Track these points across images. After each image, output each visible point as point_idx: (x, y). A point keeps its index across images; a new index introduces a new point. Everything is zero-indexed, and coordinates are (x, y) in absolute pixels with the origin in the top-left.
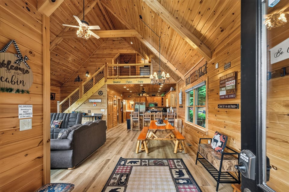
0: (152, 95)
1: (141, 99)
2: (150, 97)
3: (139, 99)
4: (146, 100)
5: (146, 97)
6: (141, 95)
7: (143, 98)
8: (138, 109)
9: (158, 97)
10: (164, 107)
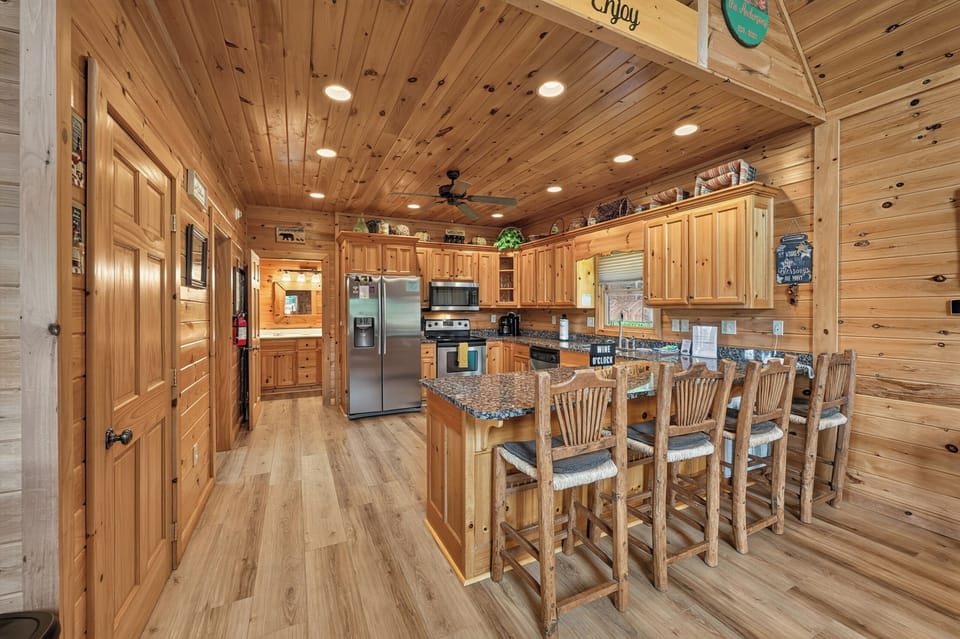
1: (389, 253)
4: (418, 267)
5: (415, 245)
6: (385, 228)
7: (399, 247)
8: (373, 324)
9: (481, 253)
10: (519, 307)
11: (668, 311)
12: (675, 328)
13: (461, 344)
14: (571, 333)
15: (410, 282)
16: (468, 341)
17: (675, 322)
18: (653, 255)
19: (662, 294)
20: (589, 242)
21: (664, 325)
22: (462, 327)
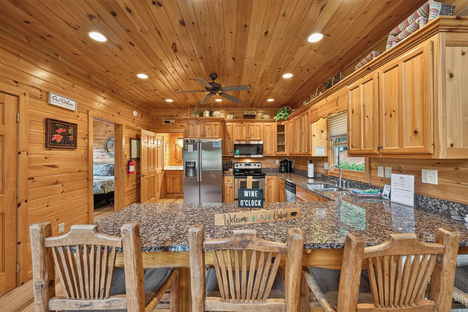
0: (246, 117)
1: (207, 127)
2: (239, 124)
3: (199, 126)
4: (224, 133)
5: (223, 122)
6: (207, 114)
7: (212, 123)
8: (195, 165)
9: (266, 124)
10: (288, 155)
11: (374, 159)
12: (380, 174)
13: (248, 177)
14: (315, 173)
15: (215, 142)
16: (253, 176)
17: (380, 169)
18: (353, 112)
19: (360, 146)
20: (317, 109)
21: (372, 171)
22: (256, 167)
